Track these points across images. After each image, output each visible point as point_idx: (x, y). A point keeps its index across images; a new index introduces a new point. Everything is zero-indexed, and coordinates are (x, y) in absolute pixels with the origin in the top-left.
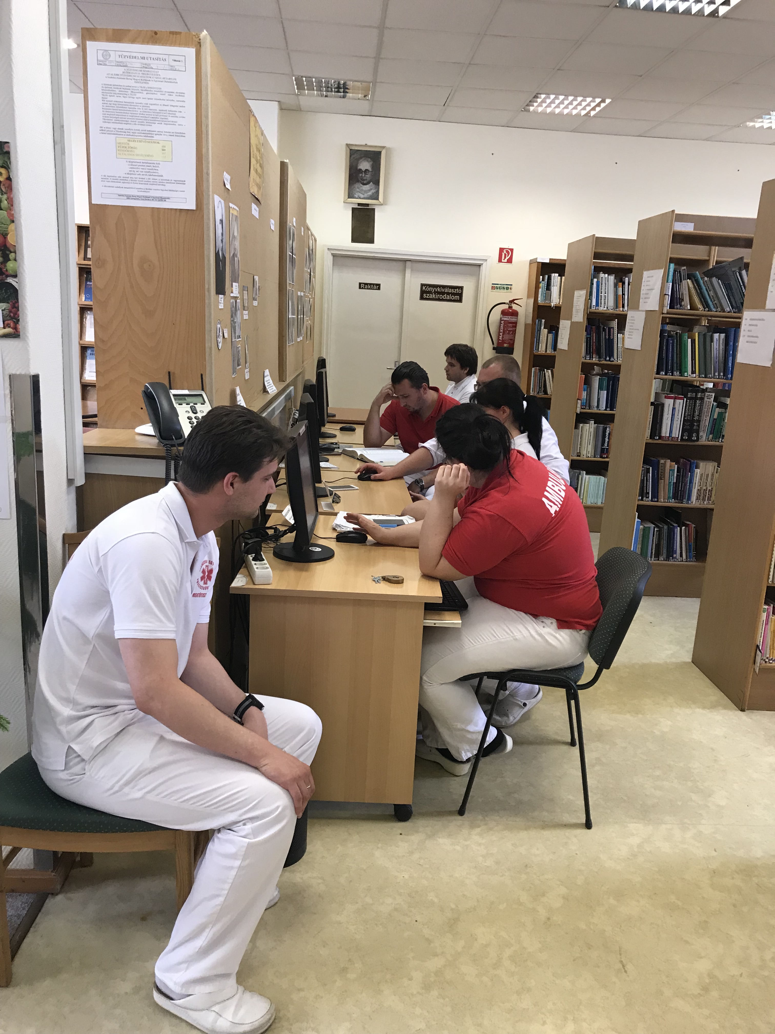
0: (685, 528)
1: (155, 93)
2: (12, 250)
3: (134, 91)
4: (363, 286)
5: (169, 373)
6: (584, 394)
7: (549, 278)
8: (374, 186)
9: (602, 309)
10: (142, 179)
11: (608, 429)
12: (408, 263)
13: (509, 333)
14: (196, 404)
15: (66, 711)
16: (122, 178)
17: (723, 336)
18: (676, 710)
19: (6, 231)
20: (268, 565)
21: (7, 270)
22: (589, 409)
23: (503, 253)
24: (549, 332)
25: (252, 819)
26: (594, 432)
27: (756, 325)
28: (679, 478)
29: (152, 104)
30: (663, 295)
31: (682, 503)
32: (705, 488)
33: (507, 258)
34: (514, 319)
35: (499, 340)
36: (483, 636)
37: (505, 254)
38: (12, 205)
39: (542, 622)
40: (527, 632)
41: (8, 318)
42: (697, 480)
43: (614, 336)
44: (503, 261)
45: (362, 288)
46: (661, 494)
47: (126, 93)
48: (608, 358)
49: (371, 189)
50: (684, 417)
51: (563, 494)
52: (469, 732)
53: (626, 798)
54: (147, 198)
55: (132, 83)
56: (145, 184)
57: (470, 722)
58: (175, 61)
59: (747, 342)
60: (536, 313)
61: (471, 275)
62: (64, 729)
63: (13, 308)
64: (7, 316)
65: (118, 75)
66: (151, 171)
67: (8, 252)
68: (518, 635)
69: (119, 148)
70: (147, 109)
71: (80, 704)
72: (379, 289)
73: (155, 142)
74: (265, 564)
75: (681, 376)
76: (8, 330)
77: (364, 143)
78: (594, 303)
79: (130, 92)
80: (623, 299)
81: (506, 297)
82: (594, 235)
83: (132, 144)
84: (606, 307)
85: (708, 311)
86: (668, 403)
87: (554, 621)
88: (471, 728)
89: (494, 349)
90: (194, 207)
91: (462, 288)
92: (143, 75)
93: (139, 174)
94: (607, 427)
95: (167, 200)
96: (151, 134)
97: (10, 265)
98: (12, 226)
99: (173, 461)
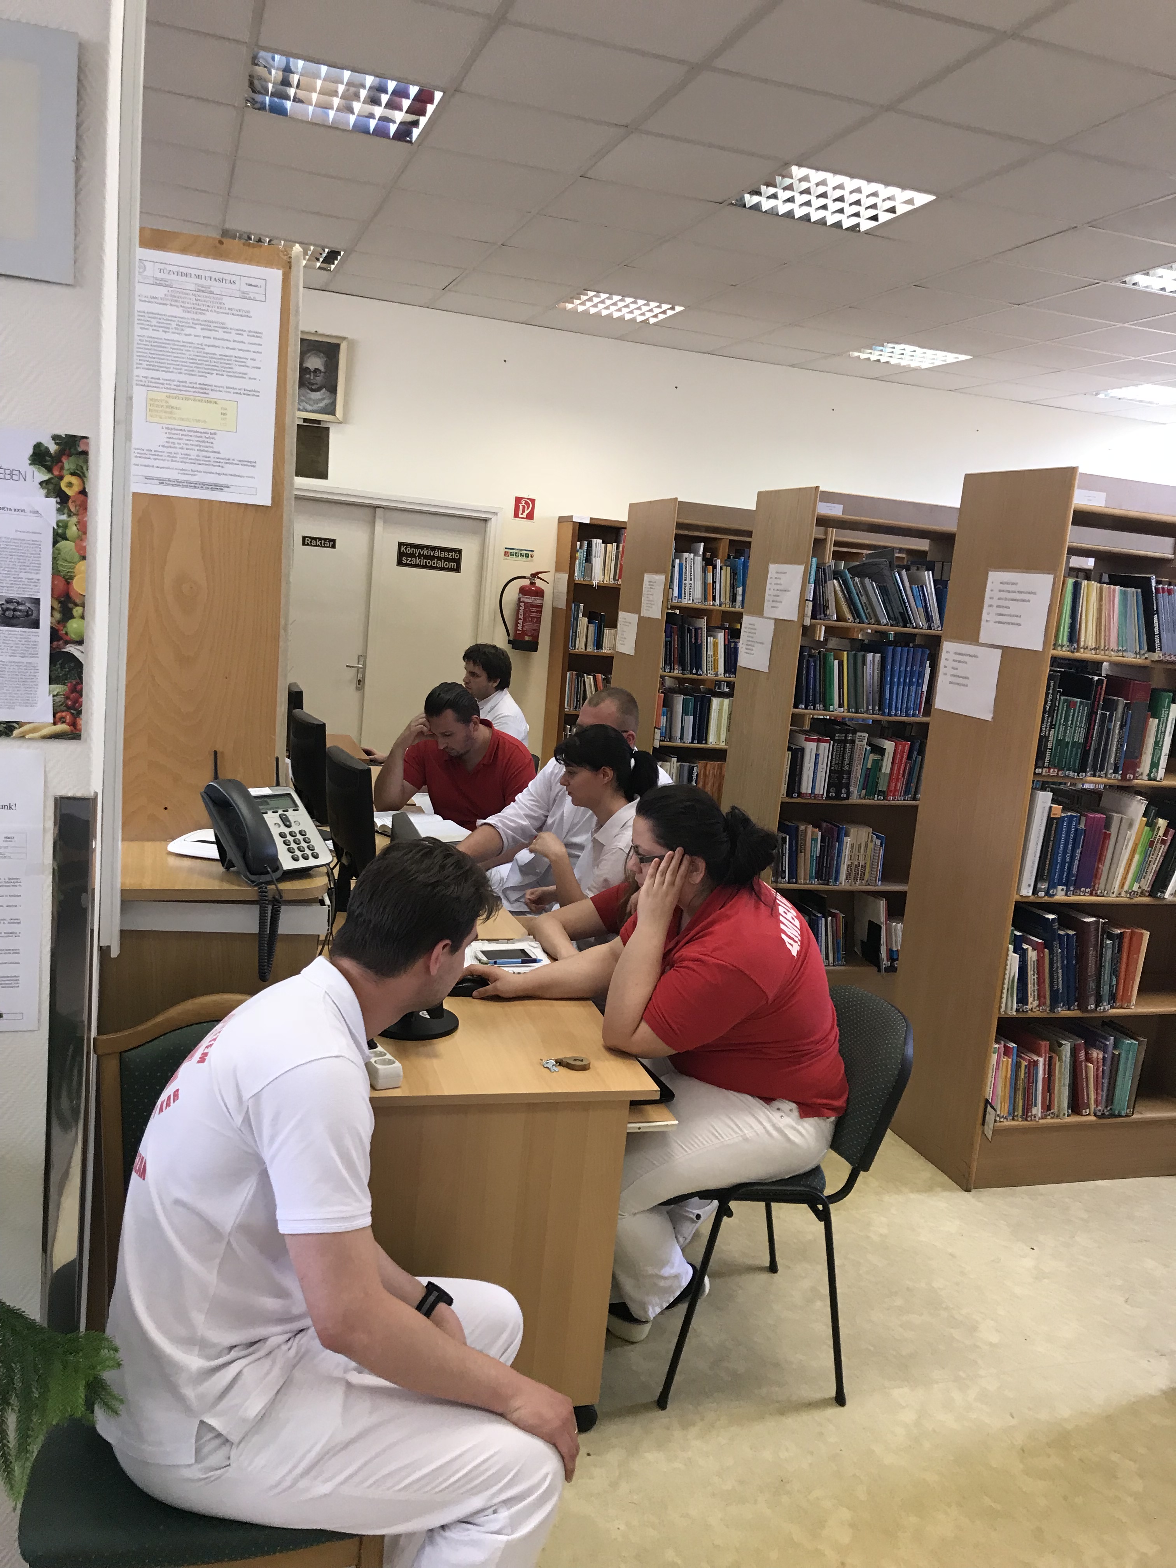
0: (832, 920)
1: (216, 329)
2: (78, 601)
3: (180, 324)
4: (309, 541)
5: (216, 753)
6: (663, 721)
7: (590, 546)
8: (328, 394)
9: (686, 602)
10: (187, 455)
11: (695, 769)
12: (379, 511)
13: (531, 621)
14: (287, 811)
15: (194, 1362)
16: (153, 453)
17: (878, 656)
18: (886, 1198)
19: (71, 572)
21: (67, 634)
22: (670, 741)
23: (521, 505)
24: (589, 622)
25: (508, 1502)
26: (677, 773)
27: (966, 663)
28: (824, 851)
29: (209, 346)
30: (803, 601)
31: (828, 885)
32: (856, 863)
33: (526, 512)
34: (538, 601)
35: (516, 629)
36: (700, 1138)
37: (524, 507)
38: (85, 533)
39: (779, 1109)
40: (759, 1126)
41: (63, 708)
42: (846, 852)
43: (702, 640)
44: (520, 516)
45: (308, 545)
46: (801, 873)
47: (168, 326)
48: (694, 671)
49: (324, 399)
50: (831, 766)
51: (797, 923)
52: (665, 1278)
53: (872, 1348)
54: (194, 485)
55: (178, 312)
56: (191, 463)
57: (664, 1263)
58: (250, 285)
59: (951, 683)
60: (572, 593)
61: (473, 532)
62: (189, 1392)
63: (72, 693)
64: (61, 705)
65: (156, 298)
66: (201, 444)
67: (71, 605)
68: (749, 1133)
69: (152, 408)
70: (200, 352)
71: (214, 1345)
72: (334, 546)
73: (210, 402)
75: (825, 710)
76: (61, 727)
77: (313, 331)
78: (676, 594)
79: (174, 325)
80: (714, 589)
81: (526, 568)
82: (676, 499)
83: (173, 402)
84: (691, 598)
85: (859, 623)
86: (810, 747)
87: (794, 1106)
88: (667, 1271)
90: (268, 503)
91: (459, 551)
92: (198, 302)
93: (182, 448)
94: (693, 767)
95: (225, 489)
96: (204, 389)
97: (73, 626)
98: (81, 565)
99: (270, 908)
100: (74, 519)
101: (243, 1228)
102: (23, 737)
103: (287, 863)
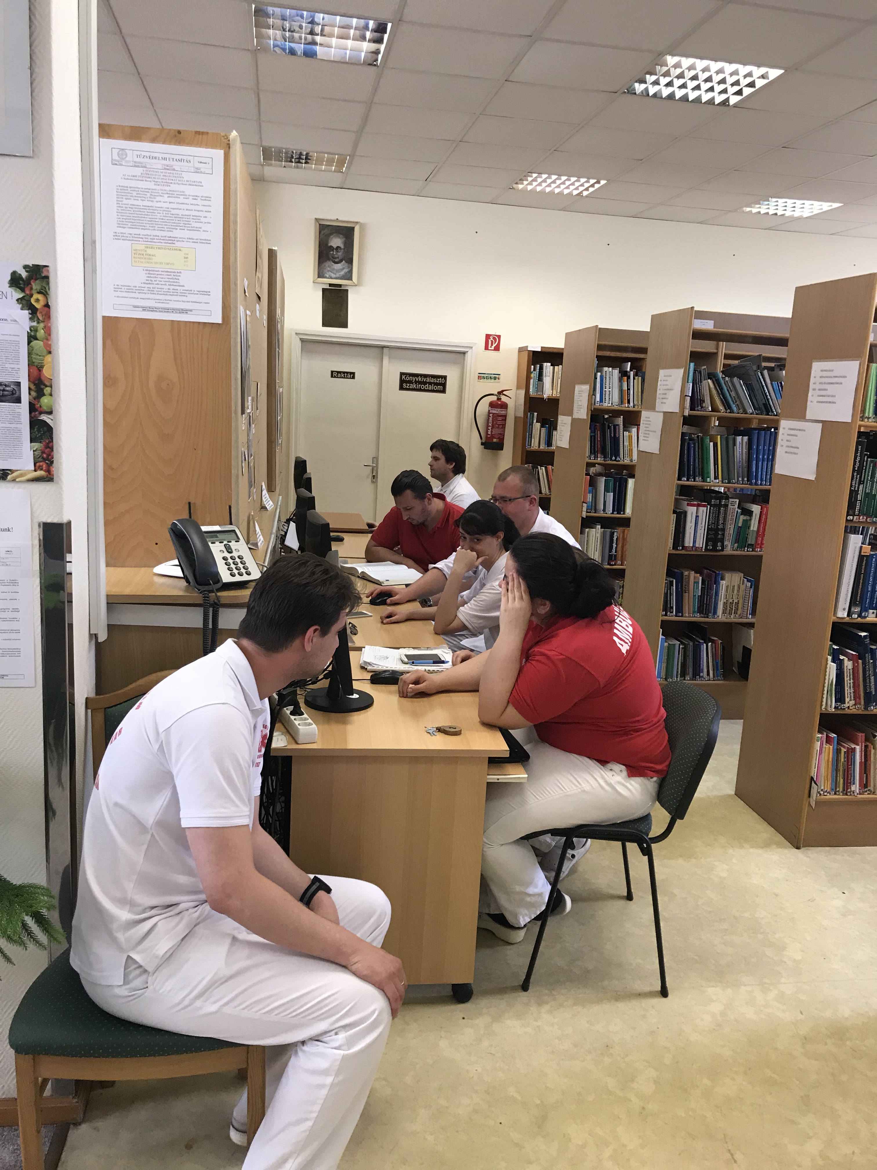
0: (711, 645)
1: (178, 196)
2: (48, 384)
3: (153, 194)
4: (335, 374)
5: (189, 503)
6: (590, 497)
7: (541, 368)
8: (347, 265)
9: (606, 405)
10: (161, 289)
11: (615, 534)
12: (385, 349)
13: (498, 428)
14: (231, 542)
15: (124, 915)
16: (137, 288)
17: (746, 438)
18: (730, 851)
19: (42, 363)
20: (310, 721)
21: (41, 407)
22: (595, 513)
23: (490, 340)
24: (542, 426)
25: (345, 1027)
26: (601, 536)
27: (796, 436)
28: (704, 592)
29: (173, 209)
30: (683, 396)
31: (708, 617)
32: (731, 601)
33: (494, 345)
34: (503, 412)
35: (487, 434)
36: (548, 789)
37: (492, 341)
38: (50, 335)
39: (611, 770)
40: (595, 782)
41: (40, 459)
42: (722, 592)
43: (619, 434)
44: (489, 348)
45: (335, 377)
46: (686, 608)
47: (144, 196)
48: (614, 458)
49: (344, 268)
50: (708, 525)
51: (630, 630)
52: (530, 895)
53: (696, 958)
54: (167, 310)
55: (151, 185)
56: (164, 294)
57: (529, 884)
58: (201, 163)
59: (786, 452)
60: (528, 405)
61: (455, 363)
62: (121, 936)
63: (46, 448)
64: (39, 458)
65: (135, 176)
66: (171, 280)
67: (42, 387)
68: (586, 787)
69: (135, 256)
70: (168, 214)
71: (139, 905)
72: (353, 378)
73: (176, 250)
74: (306, 719)
75: (703, 482)
76: (40, 473)
77: (334, 218)
78: (598, 399)
79: (148, 194)
80: (629, 394)
81: (494, 387)
82: (597, 326)
83: (150, 251)
84: (610, 402)
85: (730, 413)
86: (691, 511)
87: (623, 767)
88: (531, 890)
89: (482, 444)
90: (220, 321)
91: (445, 377)
92: (164, 177)
93: (158, 284)
94: (614, 532)
95: (189, 312)
96: (172, 240)
97: (45, 401)
98: (48, 358)
99: (211, 609)
100: (42, 325)
101: (160, 824)
102: (14, 480)
103: (226, 577)
